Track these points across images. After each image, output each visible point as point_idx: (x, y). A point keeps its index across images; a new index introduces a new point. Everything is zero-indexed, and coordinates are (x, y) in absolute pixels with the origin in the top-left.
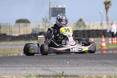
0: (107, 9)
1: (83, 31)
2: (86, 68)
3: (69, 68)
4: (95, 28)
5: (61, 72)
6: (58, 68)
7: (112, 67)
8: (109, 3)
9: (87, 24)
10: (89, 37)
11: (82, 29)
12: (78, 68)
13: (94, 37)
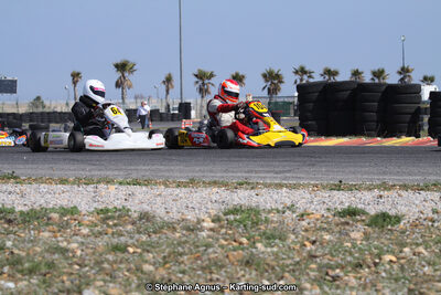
0: (75, 83)
1: (42, 113)
2: (47, 166)
3: (21, 166)
4: (59, 110)
5: (10, 172)
6: (5, 166)
7: (82, 166)
8: (78, 74)
9: (47, 103)
10: (50, 122)
11: (40, 110)
12: (35, 166)
13: (57, 122)
